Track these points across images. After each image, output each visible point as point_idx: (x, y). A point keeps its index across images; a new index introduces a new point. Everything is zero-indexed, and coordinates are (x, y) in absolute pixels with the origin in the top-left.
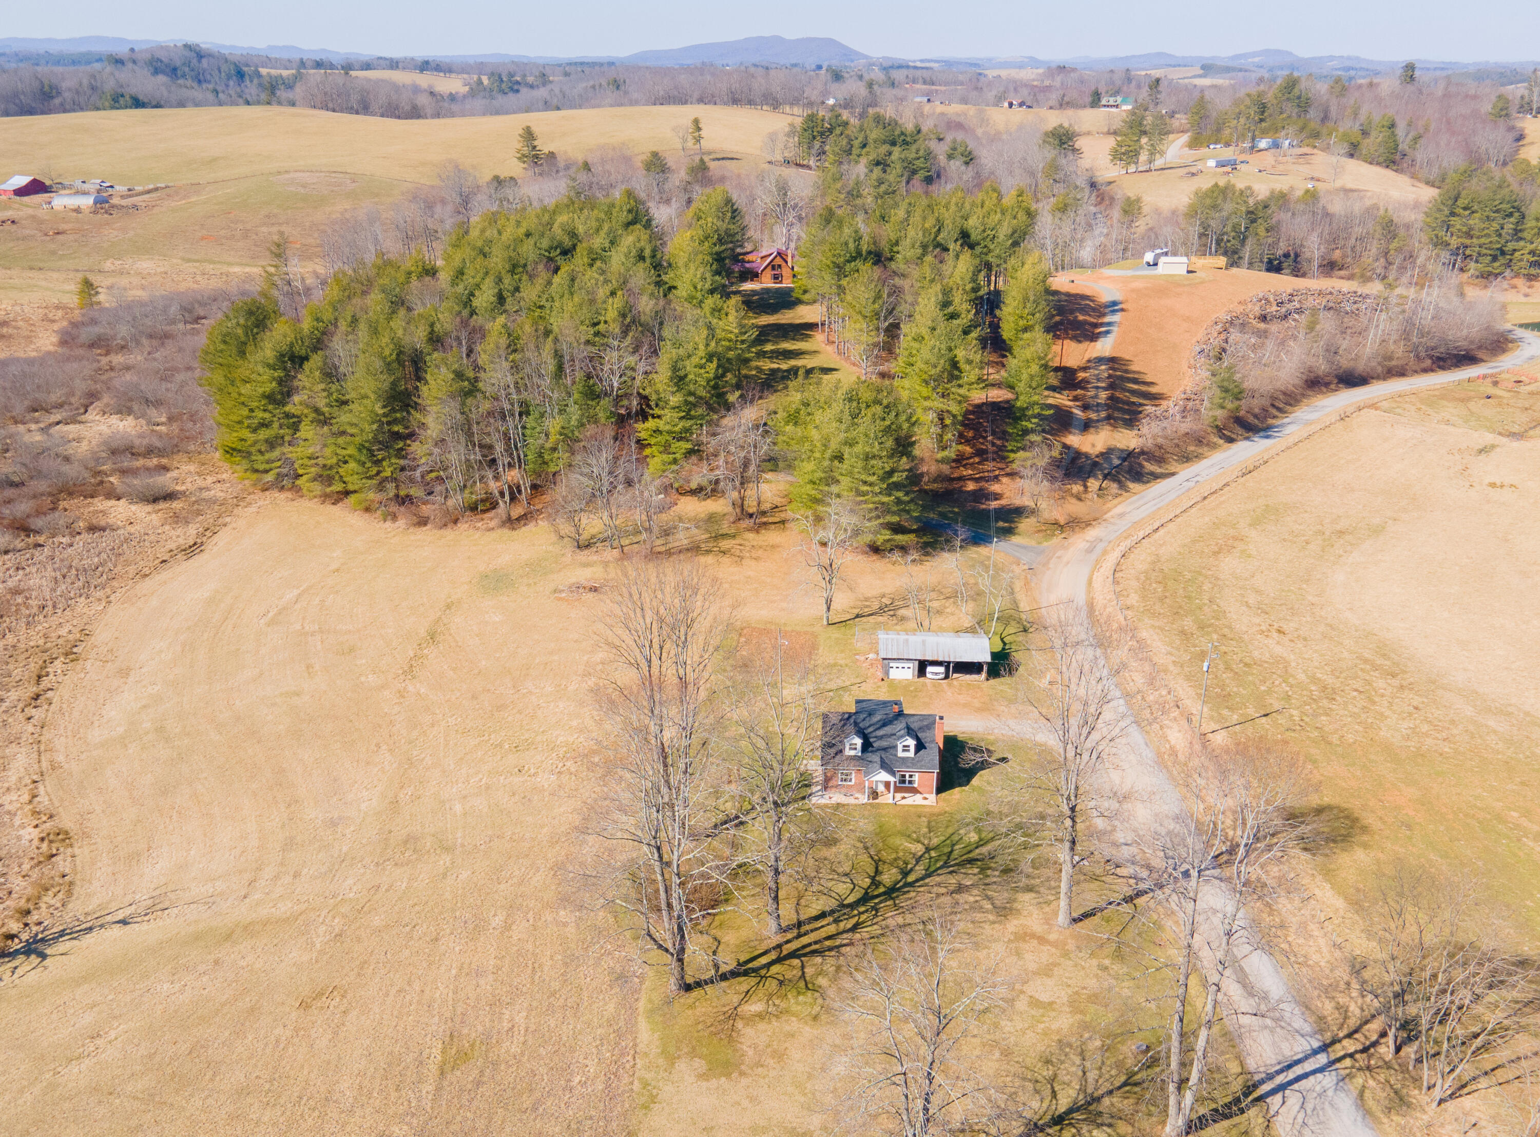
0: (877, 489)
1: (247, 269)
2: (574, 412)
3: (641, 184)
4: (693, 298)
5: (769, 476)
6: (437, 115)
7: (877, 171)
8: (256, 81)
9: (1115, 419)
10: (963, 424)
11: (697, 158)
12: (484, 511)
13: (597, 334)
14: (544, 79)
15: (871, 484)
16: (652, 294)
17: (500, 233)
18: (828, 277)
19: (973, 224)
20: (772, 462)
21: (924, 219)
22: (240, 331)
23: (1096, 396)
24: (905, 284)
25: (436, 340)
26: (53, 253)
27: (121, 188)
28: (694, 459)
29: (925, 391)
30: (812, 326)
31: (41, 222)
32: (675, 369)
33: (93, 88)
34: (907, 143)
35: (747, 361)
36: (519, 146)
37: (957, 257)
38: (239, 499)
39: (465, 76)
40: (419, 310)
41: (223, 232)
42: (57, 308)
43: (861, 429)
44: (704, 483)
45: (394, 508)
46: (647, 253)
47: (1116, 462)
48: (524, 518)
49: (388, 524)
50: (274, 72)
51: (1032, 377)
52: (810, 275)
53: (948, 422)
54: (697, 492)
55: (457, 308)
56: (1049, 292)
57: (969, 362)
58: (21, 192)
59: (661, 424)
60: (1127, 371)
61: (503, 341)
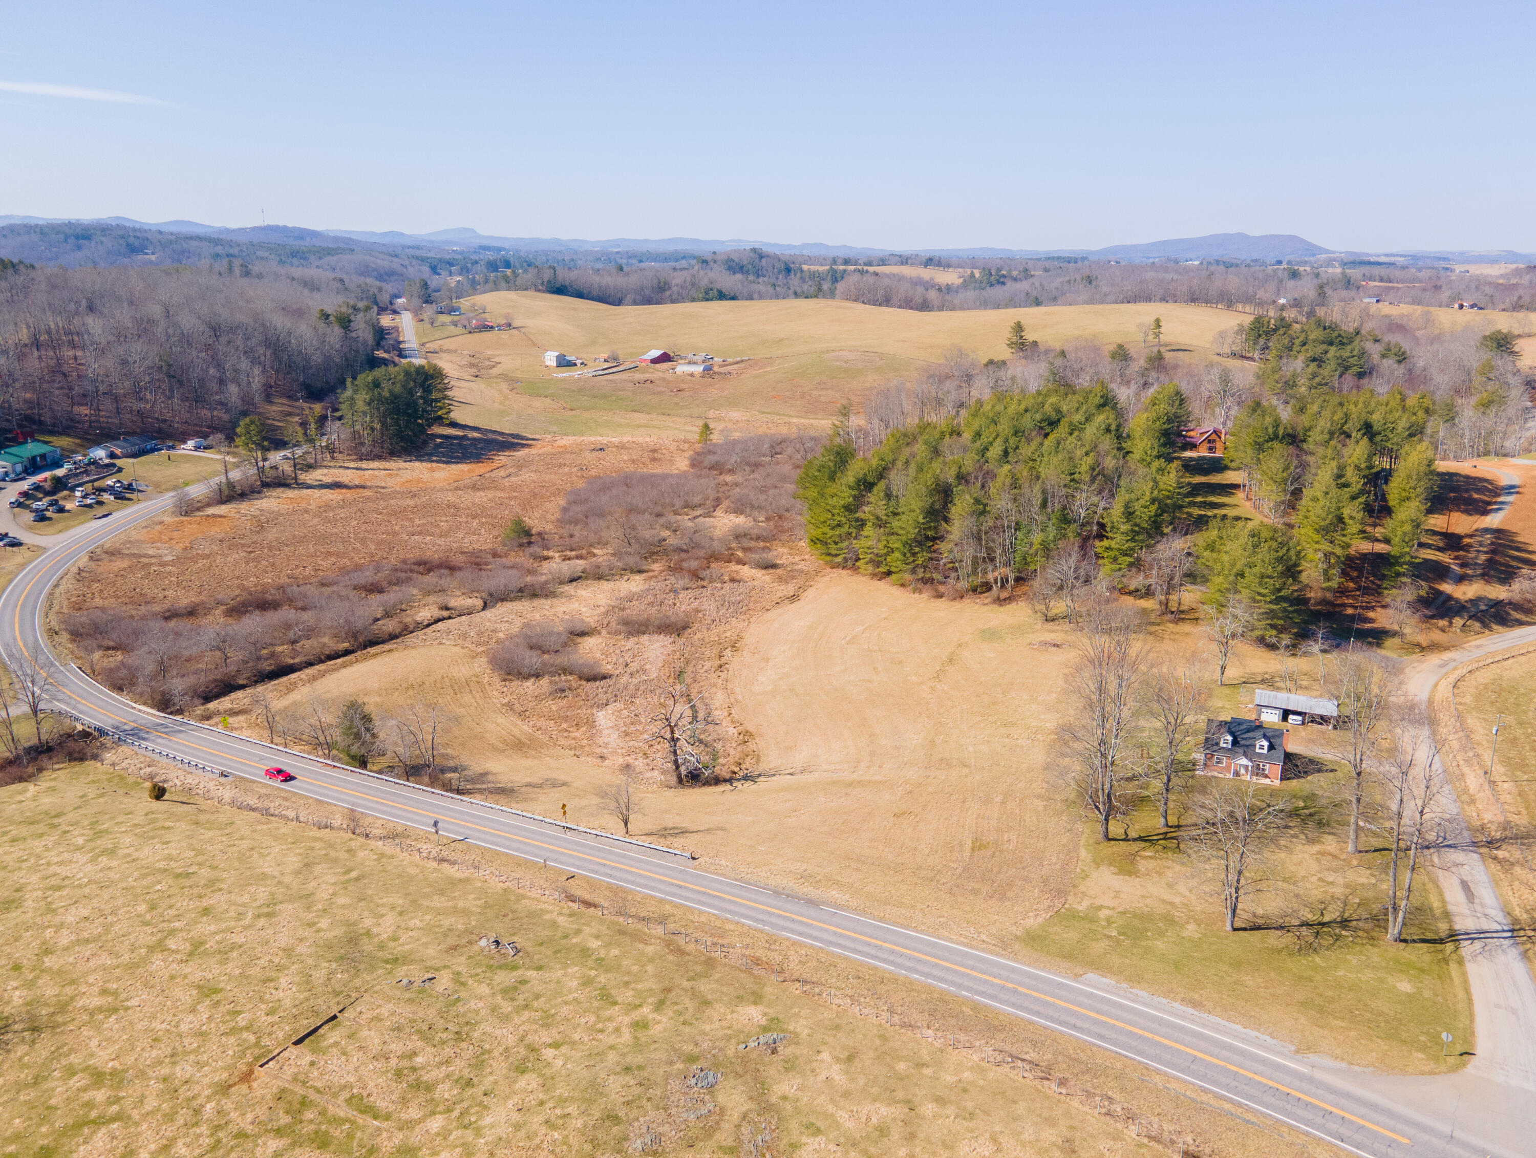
0: (1268, 599)
1: (802, 421)
2: (1052, 532)
3: (1107, 368)
4: (1144, 460)
5: (1190, 587)
6: (941, 308)
7: (1313, 366)
8: (798, 275)
9: (1491, 576)
10: (1344, 564)
11: (1155, 350)
12: (981, 593)
13: (1073, 480)
14: (1026, 274)
15: (1264, 596)
16: (1115, 456)
17: (1005, 408)
18: (1249, 451)
19: (1376, 418)
20: (1192, 577)
21: (1334, 413)
22: (831, 464)
23: (1476, 558)
24: (1310, 459)
25: (962, 478)
26: (677, 404)
27: (718, 360)
28: (1134, 570)
29: (1317, 537)
30: (1236, 486)
31: (669, 382)
32: (1127, 507)
33: (693, 284)
34: (1342, 344)
35: (1181, 507)
36: (1009, 336)
37: (1357, 442)
38: (817, 572)
39: (960, 270)
40: (949, 458)
41: (787, 394)
42: (685, 442)
43: (1260, 556)
44: (1140, 587)
45: (920, 585)
46: (1113, 427)
47: (1483, 607)
48: (1009, 600)
49: (917, 595)
50: (812, 268)
51: (1405, 534)
52: (1236, 449)
53: (1333, 561)
54: (1134, 593)
55: (977, 457)
56: (1432, 472)
57: (1352, 518)
58: (655, 361)
59: (1113, 544)
60: (1513, 541)
61: (1008, 481)
